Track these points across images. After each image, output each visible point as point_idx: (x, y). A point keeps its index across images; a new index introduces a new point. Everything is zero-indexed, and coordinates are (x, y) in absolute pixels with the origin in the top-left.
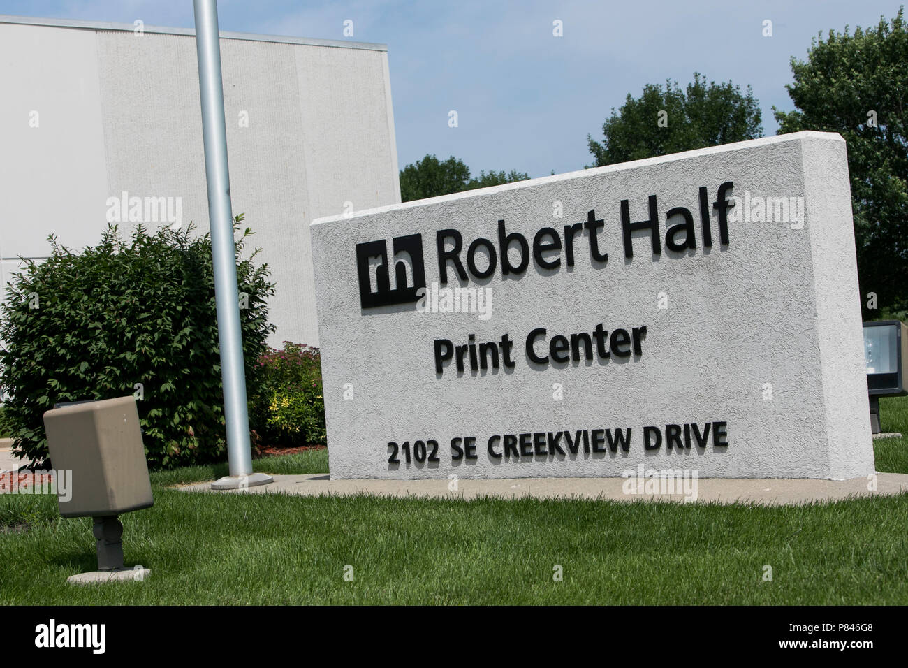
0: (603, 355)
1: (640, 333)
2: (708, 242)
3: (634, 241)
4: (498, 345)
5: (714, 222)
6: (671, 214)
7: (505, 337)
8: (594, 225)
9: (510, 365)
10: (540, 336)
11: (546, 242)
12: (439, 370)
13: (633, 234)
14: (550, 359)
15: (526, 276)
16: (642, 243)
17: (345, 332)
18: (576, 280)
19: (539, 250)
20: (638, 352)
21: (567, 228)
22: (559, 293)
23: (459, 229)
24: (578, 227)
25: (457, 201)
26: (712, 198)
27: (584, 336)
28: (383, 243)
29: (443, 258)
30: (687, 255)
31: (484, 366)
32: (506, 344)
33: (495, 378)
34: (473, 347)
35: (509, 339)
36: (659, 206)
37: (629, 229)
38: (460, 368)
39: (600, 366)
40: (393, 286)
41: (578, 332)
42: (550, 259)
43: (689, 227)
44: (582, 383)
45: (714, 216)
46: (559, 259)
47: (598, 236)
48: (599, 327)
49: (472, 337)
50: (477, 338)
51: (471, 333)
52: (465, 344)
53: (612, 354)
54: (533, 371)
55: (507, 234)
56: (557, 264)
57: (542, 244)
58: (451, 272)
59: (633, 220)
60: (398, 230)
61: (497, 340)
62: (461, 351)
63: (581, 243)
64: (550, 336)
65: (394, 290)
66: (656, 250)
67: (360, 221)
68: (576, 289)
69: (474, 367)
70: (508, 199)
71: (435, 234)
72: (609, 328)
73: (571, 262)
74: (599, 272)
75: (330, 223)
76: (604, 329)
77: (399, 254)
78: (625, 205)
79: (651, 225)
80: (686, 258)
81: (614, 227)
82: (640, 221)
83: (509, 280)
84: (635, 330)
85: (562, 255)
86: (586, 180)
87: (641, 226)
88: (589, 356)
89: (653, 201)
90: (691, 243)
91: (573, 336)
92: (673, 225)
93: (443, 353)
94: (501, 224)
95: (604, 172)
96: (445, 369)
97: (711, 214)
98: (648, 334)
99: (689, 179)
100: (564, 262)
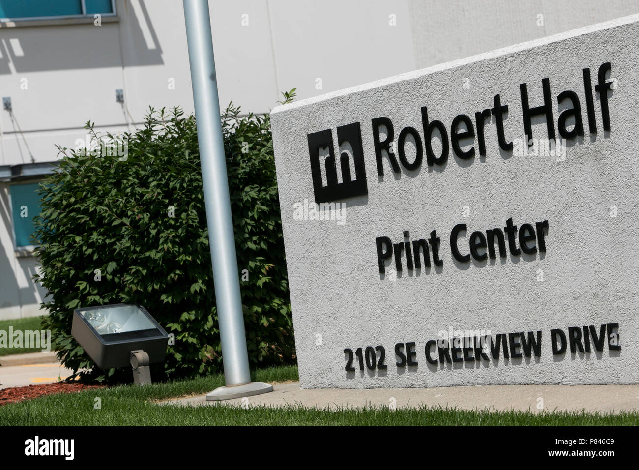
5: (597, 105)
7: (433, 233)
9: (439, 264)
12: (382, 270)
14: (471, 257)
15: (447, 167)
17: (304, 229)
18: (488, 171)
20: (543, 249)
22: (475, 185)
23: (390, 117)
24: (486, 113)
25: (387, 86)
30: (577, 142)
31: (418, 266)
32: (435, 241)
33: (428, 277)
34: (408, 244)
35: (437, 236)
36: (552, 90)
38: (399, 268)
39: (513, 264)
40: (340, 180)
41: (492, 228)
42: (466, 149)
44: (499, 283)
45: (597, 100)
47: (504, 123)
48: (510, 222)
49: (406, 234)
51: (406, 230)
52: (401, 241)
54: (458, 270)
55: (430, 121)
56: (472, 153)
58: (386, 162)
60: (341, 118)
61: (427, 237)
64: (470, 232)
65: (341, 184)
67: (310, 109)
68: (489, 180)
69: (410, 267)
70: (429, 84)
72: (518, 223)
73: (483, 152)
74: (506, 161)
75: (286, 112)
79: (546, 110)
81: (516, 113)
82: (537, 106)
83: (434, 172)
85: (476, 144)
86: (491, 62)
88: (503, 254)
91: (488, 232)
93: (384, 252)
95: (505, 54)
96: (386, 268)
97: (594, 98)
98: (550, 229)
99: (574, 60)
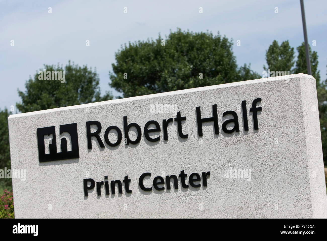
0: (185, 186)
1: (206, 175)
2: (246, 128)
3: (203, 128)
4: (122, 181)
6: (225, 114)
8: (180, 119)
10: (147, 177)
11: (151, 128)
13: (203, 124)
16: (208, 129)
19: (147, 132)
21: (164, 121)
26: (249, 106)
27: (174, 177)
28: (53, 128)
29: (90, 136)
37: (201, 122)
43: (235, 121)
46: (159, 137)
50: (109, 178)
53: (190, 186)
57: (149, 129)
59: (203, 117)
62: (99, 185)
63: (172, 129)
66: (216, 132)
71: (86, 123)
76: (185, 173)
77: (63, 134)
78: (198, 110)
80: (234, 137)
84: (204, 174)
87: (207, 120)
89: (215, 108)
90: (236, 129)
92: (226, 120)
94: (125, 119)
100: (162, 138)
